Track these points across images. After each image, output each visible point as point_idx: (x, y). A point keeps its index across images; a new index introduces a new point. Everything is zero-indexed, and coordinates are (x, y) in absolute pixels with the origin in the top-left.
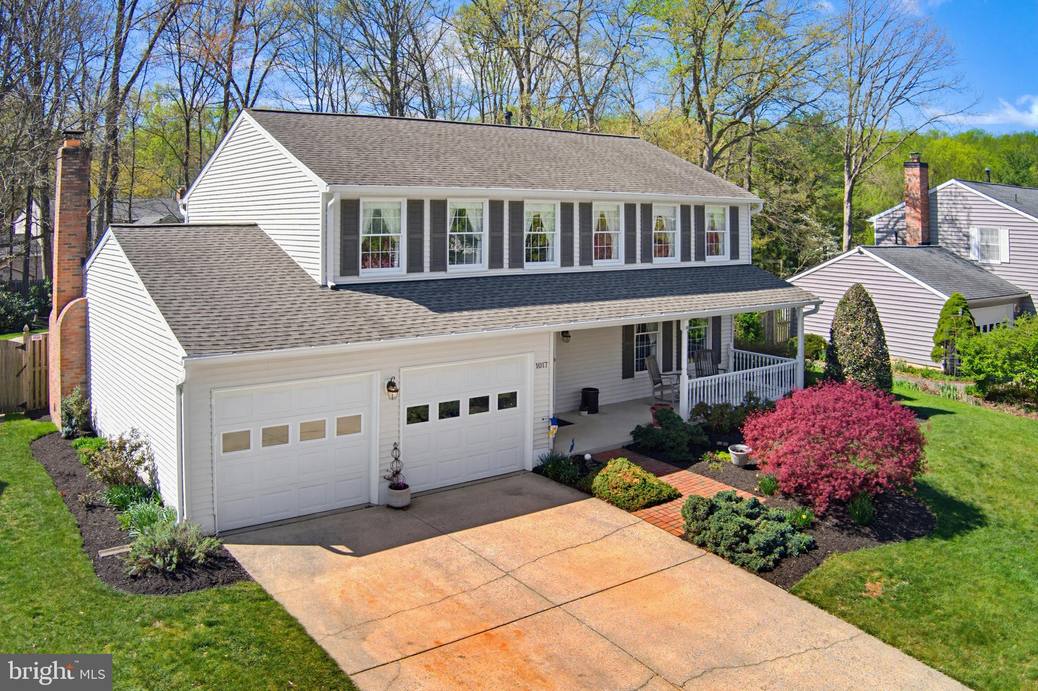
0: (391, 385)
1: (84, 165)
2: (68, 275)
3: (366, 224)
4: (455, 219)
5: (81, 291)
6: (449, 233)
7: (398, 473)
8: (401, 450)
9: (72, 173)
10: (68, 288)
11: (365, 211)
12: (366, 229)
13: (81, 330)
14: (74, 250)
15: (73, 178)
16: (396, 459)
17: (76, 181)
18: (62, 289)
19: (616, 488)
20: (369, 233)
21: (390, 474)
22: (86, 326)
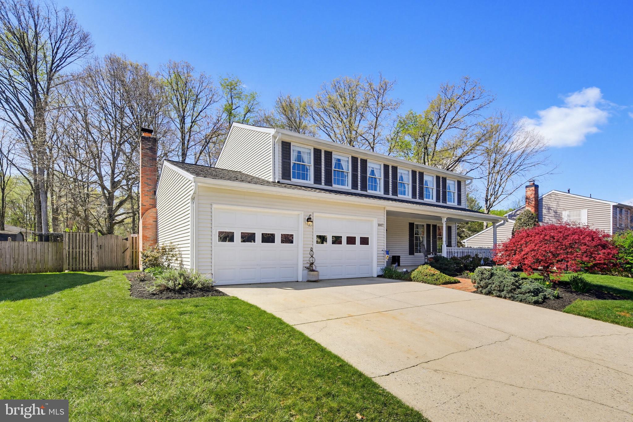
0: (309, 219)
1: (154, 146)
2: (147, 198)
3: (294, 157)
4: (336, 163)
5: (154, 206)
6: (333, 169)
7: (312, 263)
8: (314, 251)
9: (147, 149)
10: (147, 204)
11: (293, 150)
12: (294, 159)
13: (154, 223)
14: (150, 186)
15: (148, 151)
16: (312, 256)
17: (150, 154)
18: (144, 204)
19: (426, 276)
20: (296, 161)
21: (308, 265)
22: (156, 221)
